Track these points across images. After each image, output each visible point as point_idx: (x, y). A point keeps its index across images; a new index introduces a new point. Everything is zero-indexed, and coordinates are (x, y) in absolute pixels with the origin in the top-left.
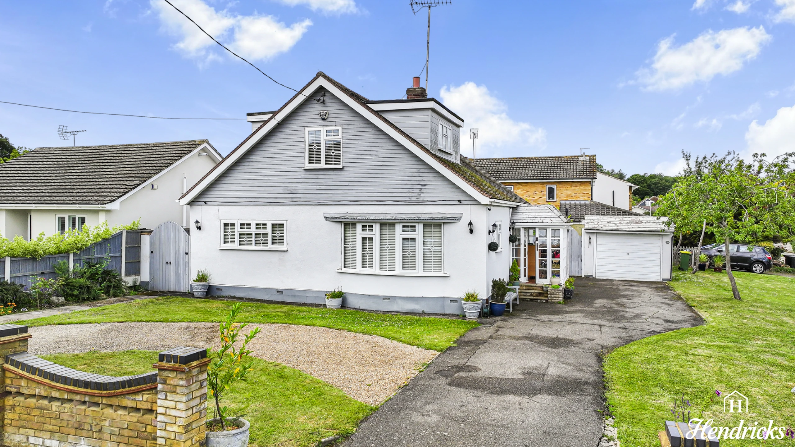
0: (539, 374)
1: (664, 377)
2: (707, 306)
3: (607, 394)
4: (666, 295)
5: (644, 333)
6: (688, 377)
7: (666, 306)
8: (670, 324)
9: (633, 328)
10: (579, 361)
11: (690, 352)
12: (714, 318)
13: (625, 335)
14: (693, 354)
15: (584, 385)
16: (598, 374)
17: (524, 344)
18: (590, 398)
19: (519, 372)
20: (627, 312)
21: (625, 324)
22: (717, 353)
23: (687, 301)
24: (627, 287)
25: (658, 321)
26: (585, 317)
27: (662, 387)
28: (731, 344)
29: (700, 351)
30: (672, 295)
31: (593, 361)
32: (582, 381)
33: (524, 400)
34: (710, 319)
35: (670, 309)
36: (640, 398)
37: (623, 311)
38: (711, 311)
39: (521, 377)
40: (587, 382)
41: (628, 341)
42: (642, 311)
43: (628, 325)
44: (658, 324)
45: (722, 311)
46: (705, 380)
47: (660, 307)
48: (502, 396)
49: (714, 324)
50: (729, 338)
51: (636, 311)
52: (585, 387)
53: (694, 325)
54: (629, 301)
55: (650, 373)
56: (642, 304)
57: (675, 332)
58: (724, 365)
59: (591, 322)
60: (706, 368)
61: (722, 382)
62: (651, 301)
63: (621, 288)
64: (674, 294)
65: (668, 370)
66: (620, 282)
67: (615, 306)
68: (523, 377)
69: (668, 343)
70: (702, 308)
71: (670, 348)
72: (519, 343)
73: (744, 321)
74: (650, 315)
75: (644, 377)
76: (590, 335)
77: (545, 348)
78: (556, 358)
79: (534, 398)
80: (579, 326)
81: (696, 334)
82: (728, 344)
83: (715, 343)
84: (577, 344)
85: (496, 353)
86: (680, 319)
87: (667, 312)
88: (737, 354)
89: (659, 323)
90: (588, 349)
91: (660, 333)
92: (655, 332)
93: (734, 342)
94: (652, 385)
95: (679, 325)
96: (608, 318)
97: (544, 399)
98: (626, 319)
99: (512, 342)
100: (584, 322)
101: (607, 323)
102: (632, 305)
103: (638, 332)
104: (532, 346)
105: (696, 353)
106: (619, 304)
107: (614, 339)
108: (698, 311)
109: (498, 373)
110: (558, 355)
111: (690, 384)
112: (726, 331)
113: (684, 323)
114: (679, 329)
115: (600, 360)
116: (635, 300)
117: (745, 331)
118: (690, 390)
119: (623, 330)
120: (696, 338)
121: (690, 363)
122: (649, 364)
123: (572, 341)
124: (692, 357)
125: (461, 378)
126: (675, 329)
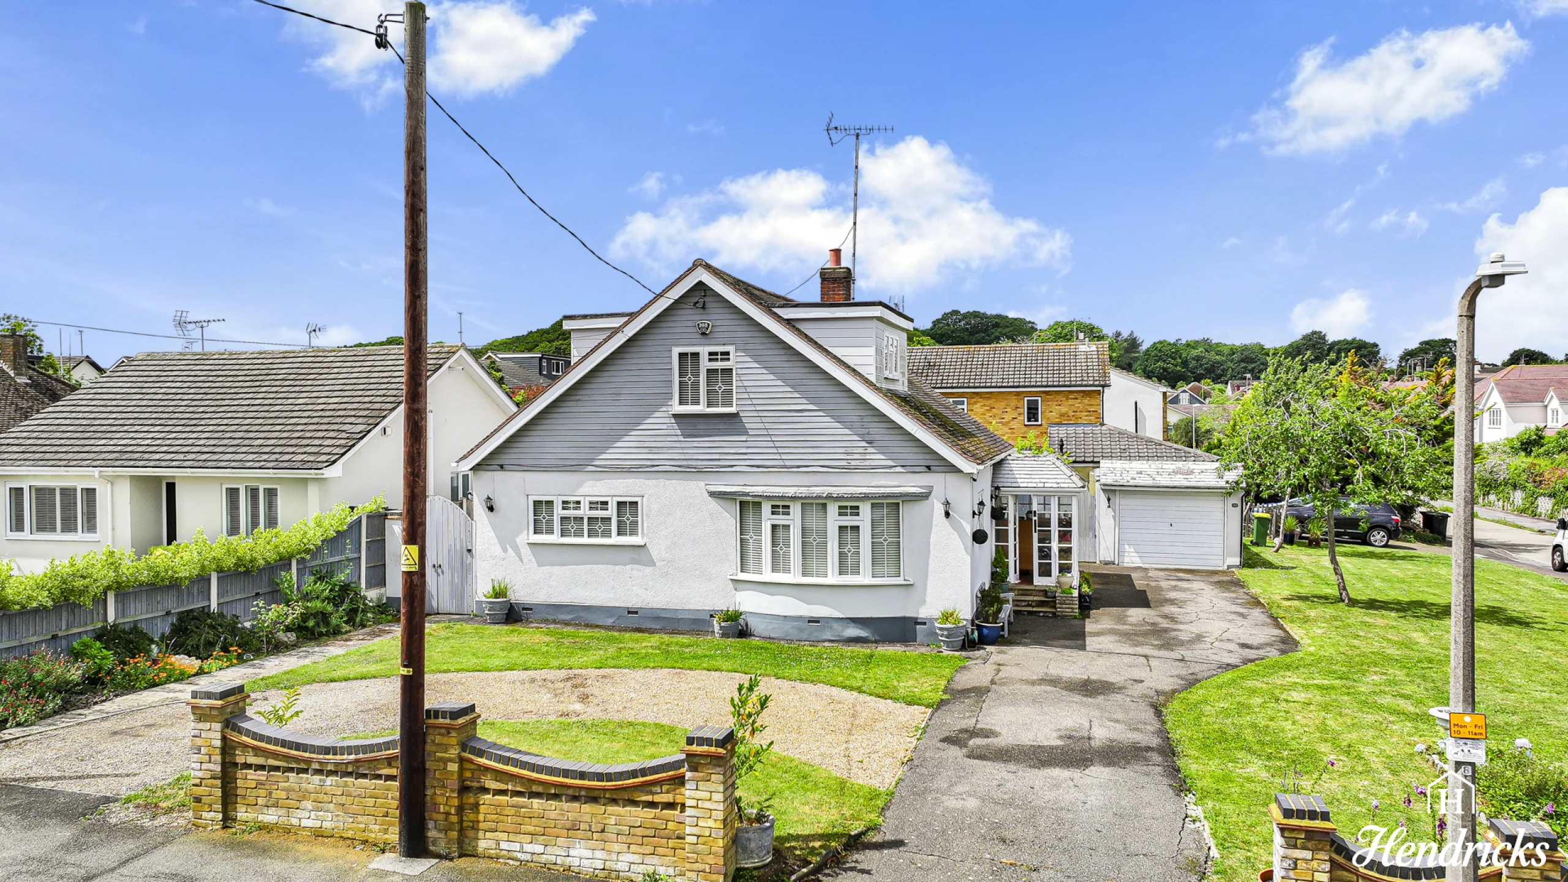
0: (1083, 738)
1: (1248, 734)
2: (1301, 617)
3: (1180, 763)
4: (1237, 598)
5: (1212, 667)
6: (1281, 734)
7: (1239, 618)
8: (1247, 650)
9: (1196, 660)
10: (1130, 716)
11: (1283, 697)
12: (1312, 638)
13: (1185, 673)
14: (1287, 701)
15: (1147, 751)
16: (1160, 735)
17: (1045, 692)
18: (1159, 769)
19: (1055, 735)
20: (1180, 630)
21: (1182, 652)
22: (1318, 697)
23: (1270, 609)
24: (1174, 583)
25: (1232, 646)
26: (1119, 641)
27: (1250, 750)
28: (1338, 683)
29: (1294, 695)
30: (1246, 597)
31: (1149, 714)
32: (1143, 745)
33: (1075, 773)
34: (1305, 642)
35: (1245, 623)
36: (1223, 767)
37: (1175, 630)
38: (1306, 626)
39: (1060, 743)
40: (1149, 747)
41: (1192, 682)
42: (1203, 630)
43: (1187, 654)
44: (1231, 652)
45: (1323, 625)
46: (1305, 739)
47: (1230, 621)
48: (1046, 771)
49: (1312, 649)
50: (1335, 672)
51: (1195, 629)
52: (1149, 754)
53: (1283, 652)
54: (1181, 610)
55: (1231, 731)
56: (1201, 615)
57: (1257, 665)
58: (1329, 716)
59: (1131, 650)
60: (1304, 721)
61: (1326, 741)
62: (1215, 609)
63: (1164, 584)
64: (1247, 594)
65: (1254, 726)
66: (1161, 573)
67: (1160, 620)
68: (1062, 743)
69: (1249, 683)
70: (1292, 622)
71: (1253, 692)
72: (1037, 689)
73: (1356, 642)
74: (1217, 634)
75: (1222, 737)
76: (1137, 674)
77: (1077, 698)
78: (1097, 713)
79: (1087, 771)
80: (1115, 659)
81: (1288, 667)
82: (1333, 682)
83: (1315, 682)
84: (1120, 688)
85: (1013, 708)
86: (1262, 641)
87: (1241, 631)
88: (1346, 698)
89: (1232, 649)
90: (1139, 697)
91: (1237, 666)
92: (1228, 665)
93: (1341, 678)
94: (1236, 749)
95: (1261, 652)
96: (1156, 643)
97: (1099, 773)
98: (1182, 643)
99: (1027, 688)
100: (1121, 652)
101: (1155, 653)
102: (1187, 619)
103: (1205, 667)
104: (1058, 695)
105: (1289, 698)
106: (1166, 617)
107: (1171, 680)
108: (1288, 626)
109: (1027, 738)
110: (1099, 707)
111: (1285, 745)
112: (1331, 660)
113: (1268, 649)
114: (1262, 659)
115: (1158, 713)
116: (1190, 608)
117: (1357, 659)
118: (1286, 753)
119: (1181, 664)
120: (1288, 673)
121: (1283, 714)
122: (1228, 716)
123: (1112, 684)
124: (1284, 704)
125: (979, 747)
126: (1257, 659)
